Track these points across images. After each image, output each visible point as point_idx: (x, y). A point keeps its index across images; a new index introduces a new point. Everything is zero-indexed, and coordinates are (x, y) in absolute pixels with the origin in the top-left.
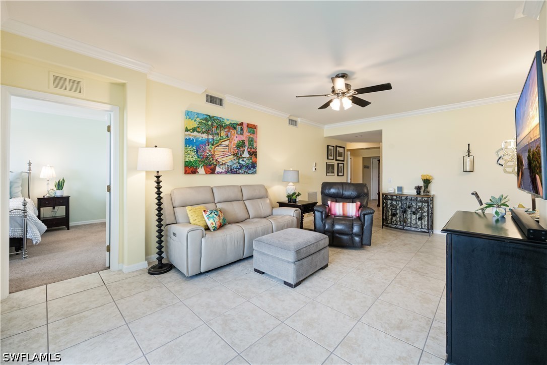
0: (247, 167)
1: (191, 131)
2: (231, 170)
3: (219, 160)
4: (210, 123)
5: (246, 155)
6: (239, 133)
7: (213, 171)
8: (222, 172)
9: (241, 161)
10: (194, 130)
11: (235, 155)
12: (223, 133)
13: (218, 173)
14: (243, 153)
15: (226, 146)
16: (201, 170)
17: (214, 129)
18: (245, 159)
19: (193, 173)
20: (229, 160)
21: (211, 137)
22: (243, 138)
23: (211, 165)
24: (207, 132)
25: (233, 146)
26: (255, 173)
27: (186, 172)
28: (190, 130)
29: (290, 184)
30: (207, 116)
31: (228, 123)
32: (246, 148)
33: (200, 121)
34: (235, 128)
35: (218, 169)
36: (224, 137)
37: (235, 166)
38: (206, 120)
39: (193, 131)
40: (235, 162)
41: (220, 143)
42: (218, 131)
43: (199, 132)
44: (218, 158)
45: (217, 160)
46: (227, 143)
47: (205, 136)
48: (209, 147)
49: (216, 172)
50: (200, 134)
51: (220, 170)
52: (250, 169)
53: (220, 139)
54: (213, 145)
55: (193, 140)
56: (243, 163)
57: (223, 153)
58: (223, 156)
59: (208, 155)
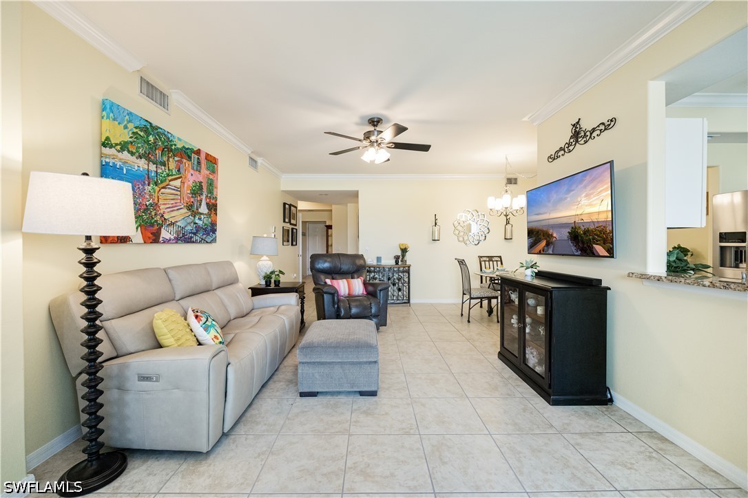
0: (205, 230)
1: (118, 147)
2: (184, 234)
3: (166, 216)
4: (151, 138)
5: (204, 209)
6: (195, 168)
7: (155, 238)
8: (170, 240)
9: (197, 221)
10: (124, 147)
11: (190, 207)
12: (172, 164)
13: (164, 242)
14: (200, 205)
15: (177, 189)
16: (136, 236)
17: (158, 152)
18: (202, 216)
19: (121, 242)
20: (179, 216)
21: (153, 167)
22: (201, 179)
23: (152, 225)
24: (146, 156)
25: (186, 191)
26: (214, 240)
28: (117, 144)
29: (263, 258)
30: (145, 123)
31: (179, 146)
32: (204, 197)
33: (135, 130)
34: (190, 158)
35: (165, 234)
36: (174, 173)
37: (189, 228)
38: (145, 129)
39: (122, 150)
40: (189, 221)
41: (167, 181)
42: (165, 158)
43: (132, 154)
44: (164, 213)
45: (162, 216)
46: (177, 183)
47: (142, 163)
48: (150, 188)
49: (161, 239)
50: (134, 157)
51: (167, 236)
52: (208, 234)
53: (168, 175)
54: (156, 184)
55: (121, 169)
56: (200, 223)
57: (173, 202)
58: (173, 208)
59: (148, 203)
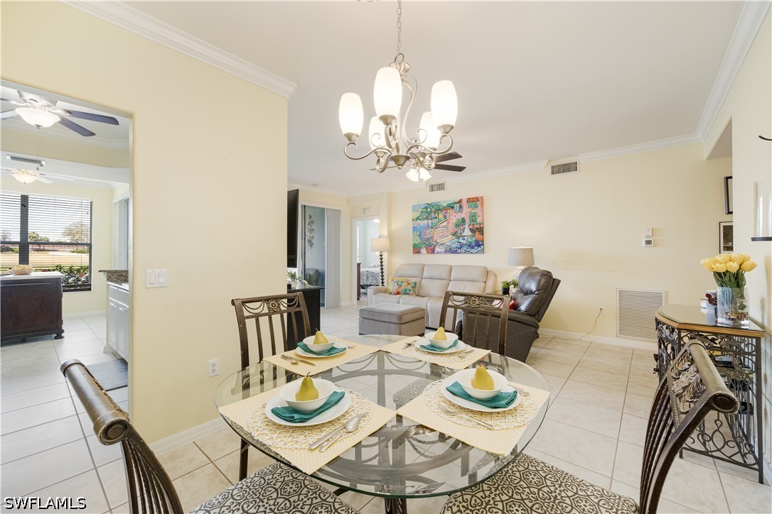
0: (470, 245)
2: (450, 249)
3: (438, 241)
4: (429, 210)
5: (467, 232)
6: (458, 211)
7: (433, 251)
8: (441, 252)
9: (461, 240)
10: (417, 219)
11: (454, 234)
12: (441, 216)
13: (438, 253)
14: (463, 231)
15: (444, 227)
16: (424, 251)
17: (433, 214)
18: (466, 238)
19: (418, 253)
20: (449, 240)
21: (430, 221)
22: (462, 215)
23: (431, 246)
24: (427, 218)
25: (452, 227)
26: (483, 251)
27: (414, 253)
28: (415, 219)
30: (426, 205)
31: (445, 205)
32: (467, 226)
33: (421, 210)
34: (453, 208)
35: (437, 249)
36: (442, 220)
37: (454, 246)
38: (426, 208)
40: (454, 241)
41: (438, 225)
42: (436, 215)
44: (437, 239)
45: (436, 241)
46: (445, 224)
47: (425, 222)
48: (429, 231)
50: (422, 221)
51: (440, 250)
52: (473, 248)
53: (439, 222)
54: (432, 228)
55: (417, 227)
56: (464, 242)
57: (442, 234)
58: (441, 237)
59: (428, 237)
